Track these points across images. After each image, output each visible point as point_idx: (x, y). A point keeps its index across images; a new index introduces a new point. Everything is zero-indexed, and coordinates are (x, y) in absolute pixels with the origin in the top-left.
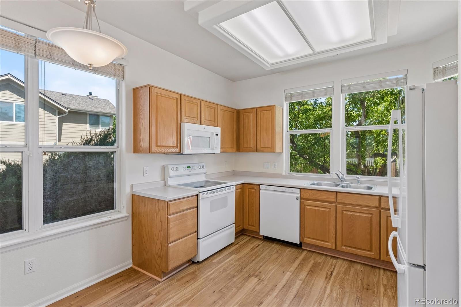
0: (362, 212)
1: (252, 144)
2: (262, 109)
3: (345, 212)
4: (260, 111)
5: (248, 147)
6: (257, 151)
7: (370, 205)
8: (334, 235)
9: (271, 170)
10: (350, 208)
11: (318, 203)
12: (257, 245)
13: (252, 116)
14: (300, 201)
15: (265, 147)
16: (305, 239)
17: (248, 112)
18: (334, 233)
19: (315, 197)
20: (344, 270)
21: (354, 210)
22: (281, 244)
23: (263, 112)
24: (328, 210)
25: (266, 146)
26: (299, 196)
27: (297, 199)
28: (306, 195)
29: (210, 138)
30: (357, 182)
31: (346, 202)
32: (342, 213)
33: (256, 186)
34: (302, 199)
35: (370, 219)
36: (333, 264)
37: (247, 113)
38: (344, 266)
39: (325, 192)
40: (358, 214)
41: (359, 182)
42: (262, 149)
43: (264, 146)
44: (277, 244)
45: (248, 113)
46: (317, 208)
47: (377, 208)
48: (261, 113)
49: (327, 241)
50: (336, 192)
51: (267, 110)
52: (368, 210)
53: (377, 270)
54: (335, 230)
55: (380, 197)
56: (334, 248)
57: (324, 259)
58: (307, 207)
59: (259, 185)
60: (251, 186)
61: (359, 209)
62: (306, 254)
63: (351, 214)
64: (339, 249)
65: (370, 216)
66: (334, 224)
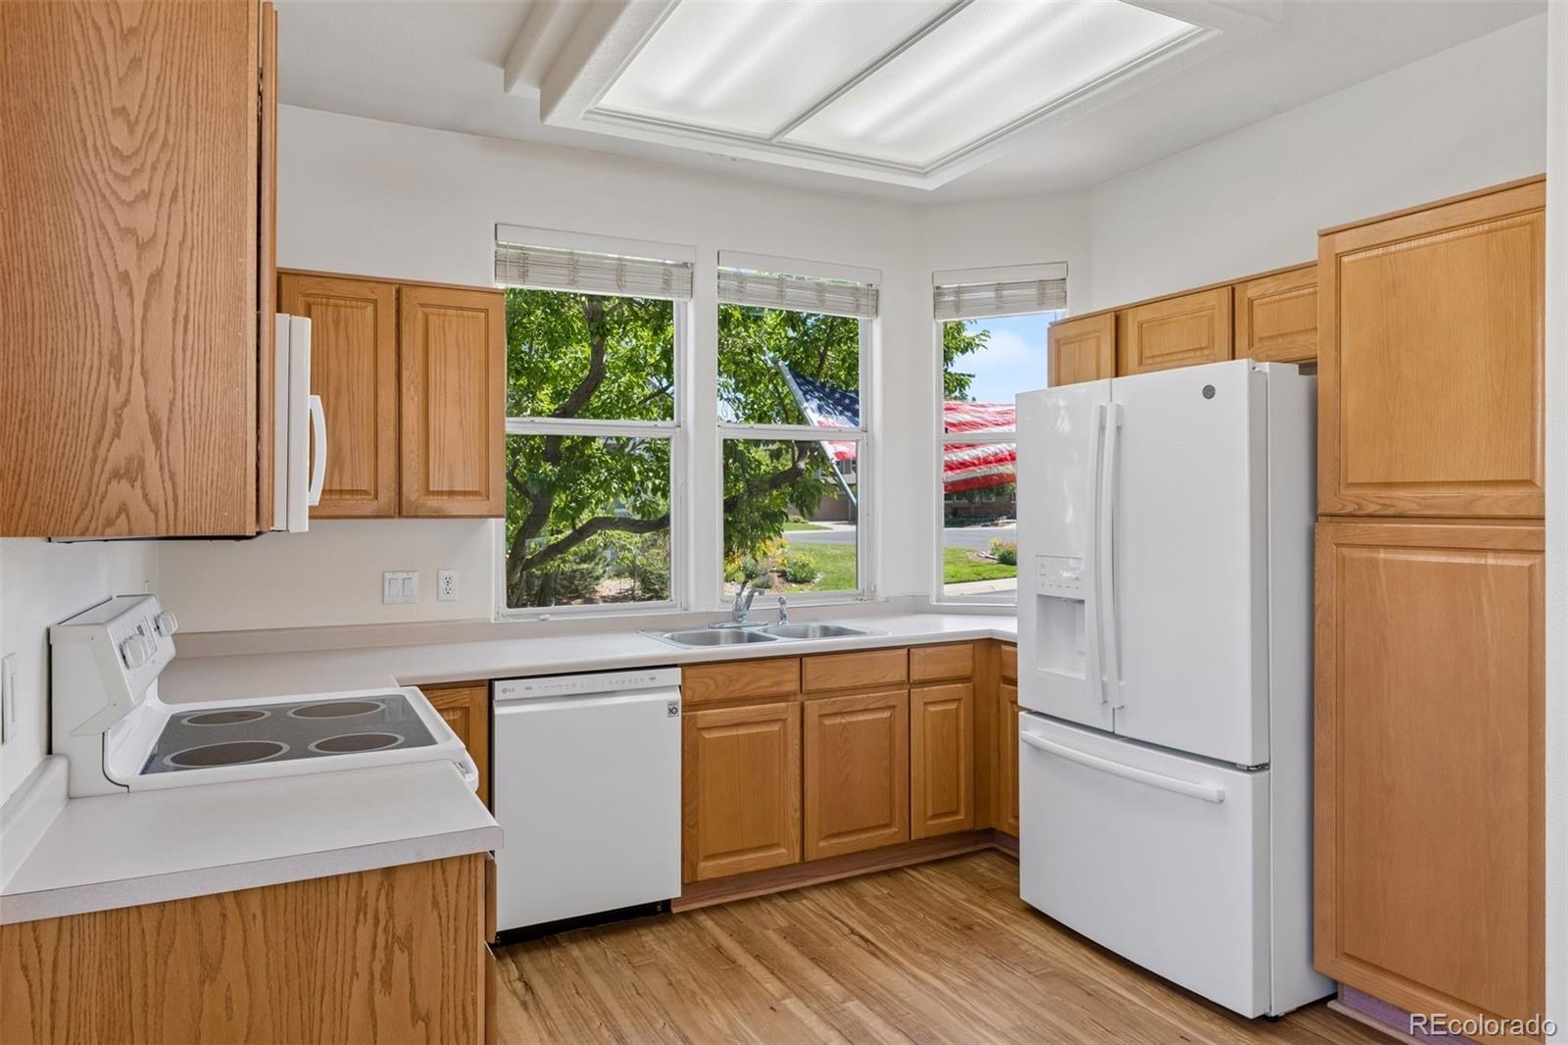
0: (870, 707)
2: (433, 297)
3: (828, 722)
4: (422, 305)
5: (341, 492)
6: (400, 510)
7: (888, 679)
8: (795, 811)
9: (429, 610)
10: (841, 701)
11: (747, 710)
12: (519, 985)
14: (683, 718)
15: (451, 493)
16: (702, 864)
17: (345, 298)
18: (797, 805)
19: (736, 689)
20: (864, 914)
21: (851, 706)
23: (442, 311)
24: (776, 727)
25: (458, 488)
26: (676, 696)
27: (671, 711)
28: (701, 690)
31: (828, 685)
32: (821, 723)
33: (466, 691)
34: (689, 706)
35: (888, 722)
36: (819, 912)
37: (332, 301)
38: (848, 904)
39: (768, 664)
40: (861, 718)
41: (783, 617)
42: (433, 502)
43: (446, 489)
45: (342, 302)
46: (741, 731)
47: (898, 685)
48: (426, 317)
49: (777, 841)
50: (801, 657)
51: (462, 309)
52: (883, 698)
53: (903, 875)
54: (798, 794)
55: (909, 650)
56: (797, 859)
57: (779, 912)
58: (707, 735)
59: (487, 685)
61: (862, 700)
62: (719, 924)
63: (843, 721)
64: (810, 856)
65: (886, 714)
66: (797, 772)
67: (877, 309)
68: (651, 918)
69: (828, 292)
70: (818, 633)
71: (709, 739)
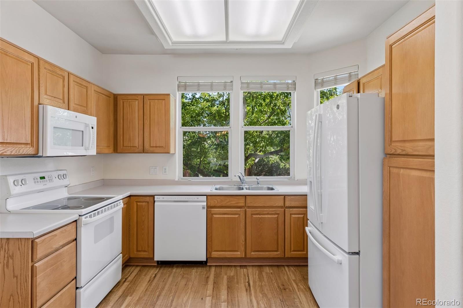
0: (270, 213)
1: (137, 142)
2: (152, 97)
3: (254, 216)
4: (149, 100)
5: (130, 147)
6: (144, 151)
7: (276, 205)
8: (243, 242)
9: (160, 176)
10: (259, 210)
11: (227, 210)
12: (154, 275)
13: (136, 104)
14: (207, 210)
15: (156, 147)
16: (213, 253)
17: (131, 100)
18: (244, 240)
19: (224, 204)
20: (257, 277)
21: (263, 212)
22: (183, 267)
23: (154, 101)
24: (237, 216)
25: (158, 145)
26: (205, 204)
27: (203, 208)
28: (212, 203)
29: (83, 131)
30: (257, 183)
31: (255, 205)
32: (252, 216)
33: (148, 198)
34: (209, 207)
35: (276, 218)
36: (245, 274)
37: (129, 101)
38: (256, 273)
39: (234, 197)
40: (266, 216)
41: (258, 183)
42: (152, 149)
43: (155, 146)
44: (177, 267)
45: (131, 101)
46: (225, 216)
47: (282, 207)
48: (150, 103)
49: (237, 250)
50: (245, 196)
51: (159, 100)
52: (274, 211)
53: (283, 268)
54: (244, 237)
55: (285, 197)
56: (244, 256)
57: (234, 271)
58: (215, 216)
59: (153, 196)
60: (141, 199)
61: (267, 211)
62: (215, 271)
63: (260, 216)
64: (248, 256)
65: (276, 216)
66: (244, 230)
67: (295, 89)
68: (201, 265)
69: (277, 85)
70: (266, 189)
71: (215, 217)
